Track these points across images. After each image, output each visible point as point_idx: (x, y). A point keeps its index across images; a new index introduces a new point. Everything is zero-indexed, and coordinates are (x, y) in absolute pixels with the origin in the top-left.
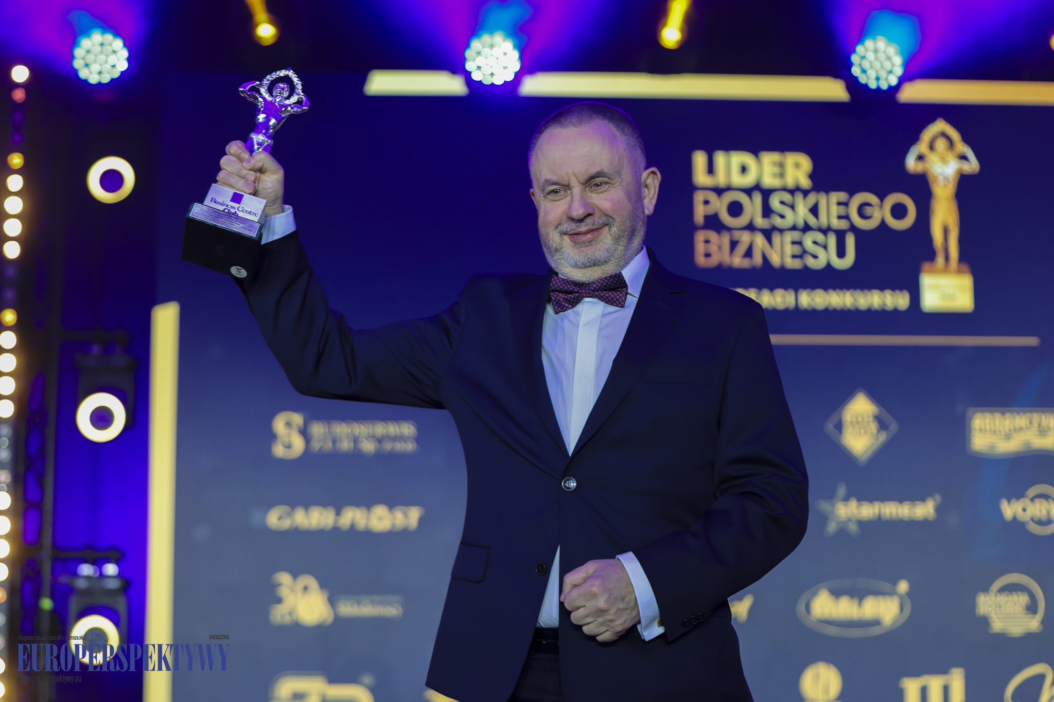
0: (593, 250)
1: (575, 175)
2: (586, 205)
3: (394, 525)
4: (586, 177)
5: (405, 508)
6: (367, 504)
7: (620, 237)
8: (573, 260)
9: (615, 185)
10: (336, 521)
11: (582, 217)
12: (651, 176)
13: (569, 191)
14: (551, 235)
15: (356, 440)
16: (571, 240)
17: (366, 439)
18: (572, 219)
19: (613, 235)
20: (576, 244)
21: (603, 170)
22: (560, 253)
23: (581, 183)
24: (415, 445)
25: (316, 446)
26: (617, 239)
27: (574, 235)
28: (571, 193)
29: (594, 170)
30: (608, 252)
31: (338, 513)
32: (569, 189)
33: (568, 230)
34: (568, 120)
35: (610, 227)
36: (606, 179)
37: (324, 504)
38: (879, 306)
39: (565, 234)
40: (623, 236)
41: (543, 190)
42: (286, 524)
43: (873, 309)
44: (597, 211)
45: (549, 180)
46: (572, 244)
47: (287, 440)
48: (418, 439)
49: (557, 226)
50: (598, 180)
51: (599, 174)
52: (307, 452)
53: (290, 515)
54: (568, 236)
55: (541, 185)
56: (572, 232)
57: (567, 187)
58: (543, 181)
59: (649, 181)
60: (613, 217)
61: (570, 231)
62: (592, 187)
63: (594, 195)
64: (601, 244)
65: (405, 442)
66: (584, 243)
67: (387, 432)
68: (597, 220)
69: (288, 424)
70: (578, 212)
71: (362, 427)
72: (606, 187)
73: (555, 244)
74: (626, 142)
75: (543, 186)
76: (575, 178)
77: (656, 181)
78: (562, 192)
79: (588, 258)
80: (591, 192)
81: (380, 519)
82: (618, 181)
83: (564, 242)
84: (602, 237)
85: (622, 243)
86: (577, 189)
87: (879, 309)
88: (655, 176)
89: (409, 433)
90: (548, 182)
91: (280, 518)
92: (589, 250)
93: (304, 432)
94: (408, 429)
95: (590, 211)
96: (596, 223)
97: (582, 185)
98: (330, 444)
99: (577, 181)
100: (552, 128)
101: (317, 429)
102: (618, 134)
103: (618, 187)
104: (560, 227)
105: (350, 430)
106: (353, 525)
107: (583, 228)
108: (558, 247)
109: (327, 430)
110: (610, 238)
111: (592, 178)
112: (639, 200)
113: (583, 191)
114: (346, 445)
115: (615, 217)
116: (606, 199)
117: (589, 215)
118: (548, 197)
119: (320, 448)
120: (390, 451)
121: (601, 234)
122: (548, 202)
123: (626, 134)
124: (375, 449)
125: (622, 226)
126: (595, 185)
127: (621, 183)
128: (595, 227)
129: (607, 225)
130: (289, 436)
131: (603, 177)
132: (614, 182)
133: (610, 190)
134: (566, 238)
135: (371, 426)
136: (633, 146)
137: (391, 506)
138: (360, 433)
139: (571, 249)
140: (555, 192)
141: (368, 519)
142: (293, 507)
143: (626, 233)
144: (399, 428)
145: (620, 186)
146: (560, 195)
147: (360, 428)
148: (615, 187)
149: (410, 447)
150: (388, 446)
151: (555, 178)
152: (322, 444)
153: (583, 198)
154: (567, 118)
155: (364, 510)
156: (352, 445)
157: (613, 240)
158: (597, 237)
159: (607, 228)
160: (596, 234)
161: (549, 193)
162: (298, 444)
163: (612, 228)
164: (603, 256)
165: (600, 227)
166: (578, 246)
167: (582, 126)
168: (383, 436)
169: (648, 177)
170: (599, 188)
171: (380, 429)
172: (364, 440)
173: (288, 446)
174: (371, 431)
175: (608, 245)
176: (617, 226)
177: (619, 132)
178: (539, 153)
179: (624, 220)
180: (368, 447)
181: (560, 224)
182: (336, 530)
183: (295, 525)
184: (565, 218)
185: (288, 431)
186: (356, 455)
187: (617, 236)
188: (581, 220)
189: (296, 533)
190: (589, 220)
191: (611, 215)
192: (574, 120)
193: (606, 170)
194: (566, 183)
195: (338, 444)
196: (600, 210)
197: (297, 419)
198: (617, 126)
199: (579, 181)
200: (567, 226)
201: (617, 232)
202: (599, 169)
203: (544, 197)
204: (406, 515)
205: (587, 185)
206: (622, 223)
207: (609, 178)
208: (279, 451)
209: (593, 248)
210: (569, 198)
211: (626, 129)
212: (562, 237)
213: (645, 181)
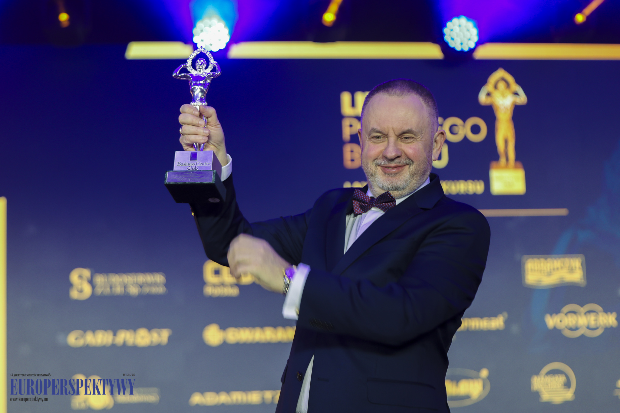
0: (396, 180)
1: (393, 129)
2: (397, 150)
3: (152, 342)
4: (400, 132)
5: (159, 330)
6: (134, 327)
7: (415, 174)
8: (381, 184)
9: (417, 140)
10: (114, 340)
11: (393, 157)
12: (440, 135)
13: (387, 139)
14: (370, 165)
15: (125, 287)
16: (382, 170)
17: (132, 285)
18: (385, 158)
19: (411, 172)
20: (386, 174)
21: (412, 129)
22: (374, 177)
23: (396, 135)
24: (165, 288)
25: (99, 291)
26: (413, 175)
27: (384, 168)
28: (388, 140)
29: (406, 128)
30: (406, 183)
31: (115, 335)
32: (387, 138)
33: (382, 164)
34: (394, 90)
35: (410, 167)
36: (413, 136)
37: (105, 328)
38: (465, 192)
39: (379, 165)
40: (417, 174)
41: (369, 135)
42: (81, 343)
43: (460, 194)
44: (403, 154)
45: (375, 129)
46: (383, 173)
47: (80, 287)
48: (166, 285)
49: (375, 160)
50: (407, 135)
51: (409, 132)
52: (93, 296)
53: (83, 336)
54: (381, 168)
55: (369, 130)
56: (384, 166)
57: (386, 136)
58: (370, 129)
59: (438, 138)
60: (413, 161)
61: (383, 164)
62: (402, 139)
63: (402, 144)
64: (402, 176)
65: (158, 287)
66: (391, 174)
67: (146, 280)
68: (403, 160)
69: (80, 277)
70: (391, 154)
71: (129, 277)
72: (412, 140)
73: (371, 171)
74: (429, 112)
75: (370, 132)
76: (393, 131)
77: (442, 139)
78: (381, 138)
79: (392, 185)
80: (402, 141)
81: (143, 338)
82: (420, 137)
83: (378, 171)
84: (403, 172)
85: (416, 179)
86: (392, 139)
87: (464, 194)
88: (443, 136)
89: (160, 281)
90: (374, 130)
91: (76, 339)
92: (394, 180)
93: (91, 282)
94: (159, 278)
95: (399, 155)
96: (402, 162)
97: (396, 137)
98: (109, 289)
99: (394, 133)
100: (382, 94)
101: (100, 279)
102: (425, 105)
103: (420, 141)
104: (376, 160)
105: (121, 280)
106: (124, 343)
107: (393, 164)
108: (373, 173)
109: (106, 280)
110: (408, 173)
111: (404, 133)
112: (431, 151)
113: (397, 140)
114: (119, 290)
115: (414, 161)
116: (410, 148)
117: (399, 157)
118: (372, 139)
119: (102, 292)
120: (148, 293)
121: (403, 170)
122: (371, 142)
123: (430, 106)
124: (138, 292)
125: (418, 167)
126: (404, 138)
127: (422, 138)
128: (401, 165)
129: (408, 164)
130: (81, 284)
131: (411, 133)
132: (417, 138)
133: (414, 142)
134: (379, 168)
135: (135, 276)
136: (432, 115)
137: (150, 328)
138: (128, 281)
139: (381, 176)
140: (378, 137)
141: (135, 338)
142: (85, 331)
143: (419, 172)
144: (154, 278)
145: (421, 140)
146: (381, 140)
147: (128, 278)
148: (418, 141)
149: (161, 290)
150: (147, 290)
151: (379, 128)
152: (103, 289)
153: (396, 144)
154: (393, 89)
155: (132, 331)
156: (123, 289)
157: (410, 175)
158: (401, 171)
159: (407, 167)
160: (400, 169)
161: (373, 137)
162: (87, 290)
163: (411, 167)
164: (402, 185)
165: (403, 165)
166: (387, 175)
167: (403, 97)
168: (143, 283)
169: (438, 135)
170: (407, 140)
171: (141, 278)
172: (131, 286)
173: (81, 291)
174: (135, 280)
175: (407, 178)
176: (415, 167)
177: (425, 104)
178: (371, 109)
179: (420, 163)
180: (134, 291)
181: (377, 158)
182: (113, 346)
183: (87, 343)
184: (381, 156)
185: (80, 281)
186: (126, 297)
187: (413, 173)
188: (392, 160)
189: (87, 349)
190: (397, 160)
191: (412, 159)
192: (398, 92)
193: (414, 129)
194: (386, 133)
195: (113, 289)
196: (406, 154)
197: (86, 273)
198: (425, 100)
199: (395, 134)
200: (381, 161)
201: (414, 170)
202: (410, 128)
203: (370, 139)
204: (159, 335)
205: (399, 137)
206: (418, 165)
207: (415, 135)
208: (74, 294)
209: (396, 179)
210: (386, 143)
211: (430, 103)
212: (376, 167)
213: (436, 138)
